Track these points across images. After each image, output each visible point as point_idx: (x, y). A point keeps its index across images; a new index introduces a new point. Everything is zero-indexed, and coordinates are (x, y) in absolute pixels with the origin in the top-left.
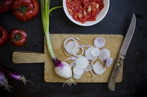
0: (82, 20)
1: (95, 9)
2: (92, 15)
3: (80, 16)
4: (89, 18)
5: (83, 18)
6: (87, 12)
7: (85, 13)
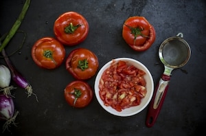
0: (107, 101)
1: (128, 101)
2: (120, 104)
3: (109, 95)
4: (115, 106)
5: (109, 100)
6: (118, 97)
7: (115, 96)
